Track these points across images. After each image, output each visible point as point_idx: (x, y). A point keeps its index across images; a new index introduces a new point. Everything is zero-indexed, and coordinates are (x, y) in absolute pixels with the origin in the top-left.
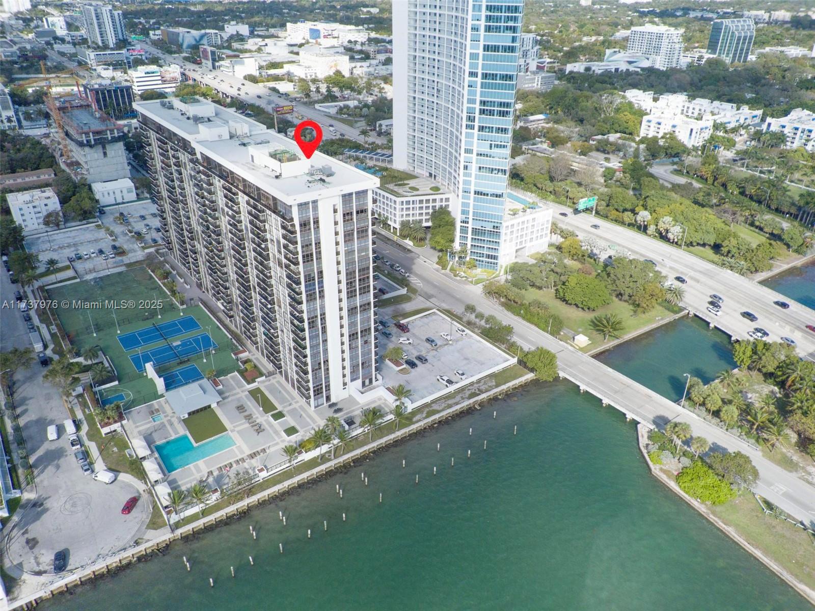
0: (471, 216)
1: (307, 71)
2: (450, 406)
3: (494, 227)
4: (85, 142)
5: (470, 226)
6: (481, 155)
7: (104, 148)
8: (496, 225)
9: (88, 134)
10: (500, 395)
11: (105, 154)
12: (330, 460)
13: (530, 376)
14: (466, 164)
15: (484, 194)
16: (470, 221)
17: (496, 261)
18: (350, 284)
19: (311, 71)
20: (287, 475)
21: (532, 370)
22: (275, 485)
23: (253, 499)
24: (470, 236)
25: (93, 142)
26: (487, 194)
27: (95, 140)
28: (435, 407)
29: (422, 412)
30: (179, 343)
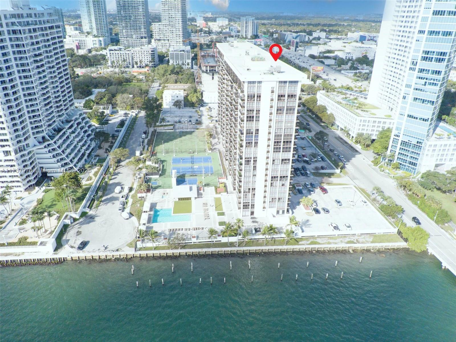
0: (402, 133)
1: (347, 55)
2: (329, 243)
3: (418, 142)
4: (205, 70)
5: (400, 139)
6: (417, 89)
7: (213, 75)
8: (419, 141)
9: (207, 66)
10: (373, 249)
11: (213, 78)
12: (235, 246)
13: (402, 244)
14: (405, 95)
15: (414, 118)
16: (401, 135)
17: (415, 167)
18: (277, 143)
19: (349, 55)
20: (208, 245)
21: (406, 240)
22: (198, 248)
23: (183, 251)
24: (399, 146)
25: (208, 71)
26: (417, 118)
27: (210, 70)
28: (319, 240)
29: (308, 241)
30: (197, 167)
